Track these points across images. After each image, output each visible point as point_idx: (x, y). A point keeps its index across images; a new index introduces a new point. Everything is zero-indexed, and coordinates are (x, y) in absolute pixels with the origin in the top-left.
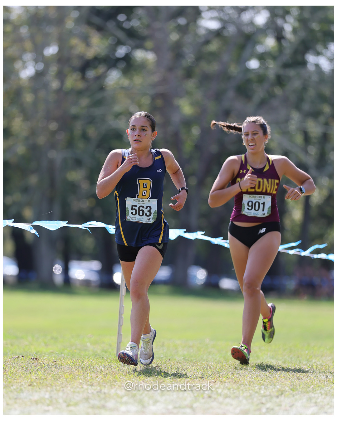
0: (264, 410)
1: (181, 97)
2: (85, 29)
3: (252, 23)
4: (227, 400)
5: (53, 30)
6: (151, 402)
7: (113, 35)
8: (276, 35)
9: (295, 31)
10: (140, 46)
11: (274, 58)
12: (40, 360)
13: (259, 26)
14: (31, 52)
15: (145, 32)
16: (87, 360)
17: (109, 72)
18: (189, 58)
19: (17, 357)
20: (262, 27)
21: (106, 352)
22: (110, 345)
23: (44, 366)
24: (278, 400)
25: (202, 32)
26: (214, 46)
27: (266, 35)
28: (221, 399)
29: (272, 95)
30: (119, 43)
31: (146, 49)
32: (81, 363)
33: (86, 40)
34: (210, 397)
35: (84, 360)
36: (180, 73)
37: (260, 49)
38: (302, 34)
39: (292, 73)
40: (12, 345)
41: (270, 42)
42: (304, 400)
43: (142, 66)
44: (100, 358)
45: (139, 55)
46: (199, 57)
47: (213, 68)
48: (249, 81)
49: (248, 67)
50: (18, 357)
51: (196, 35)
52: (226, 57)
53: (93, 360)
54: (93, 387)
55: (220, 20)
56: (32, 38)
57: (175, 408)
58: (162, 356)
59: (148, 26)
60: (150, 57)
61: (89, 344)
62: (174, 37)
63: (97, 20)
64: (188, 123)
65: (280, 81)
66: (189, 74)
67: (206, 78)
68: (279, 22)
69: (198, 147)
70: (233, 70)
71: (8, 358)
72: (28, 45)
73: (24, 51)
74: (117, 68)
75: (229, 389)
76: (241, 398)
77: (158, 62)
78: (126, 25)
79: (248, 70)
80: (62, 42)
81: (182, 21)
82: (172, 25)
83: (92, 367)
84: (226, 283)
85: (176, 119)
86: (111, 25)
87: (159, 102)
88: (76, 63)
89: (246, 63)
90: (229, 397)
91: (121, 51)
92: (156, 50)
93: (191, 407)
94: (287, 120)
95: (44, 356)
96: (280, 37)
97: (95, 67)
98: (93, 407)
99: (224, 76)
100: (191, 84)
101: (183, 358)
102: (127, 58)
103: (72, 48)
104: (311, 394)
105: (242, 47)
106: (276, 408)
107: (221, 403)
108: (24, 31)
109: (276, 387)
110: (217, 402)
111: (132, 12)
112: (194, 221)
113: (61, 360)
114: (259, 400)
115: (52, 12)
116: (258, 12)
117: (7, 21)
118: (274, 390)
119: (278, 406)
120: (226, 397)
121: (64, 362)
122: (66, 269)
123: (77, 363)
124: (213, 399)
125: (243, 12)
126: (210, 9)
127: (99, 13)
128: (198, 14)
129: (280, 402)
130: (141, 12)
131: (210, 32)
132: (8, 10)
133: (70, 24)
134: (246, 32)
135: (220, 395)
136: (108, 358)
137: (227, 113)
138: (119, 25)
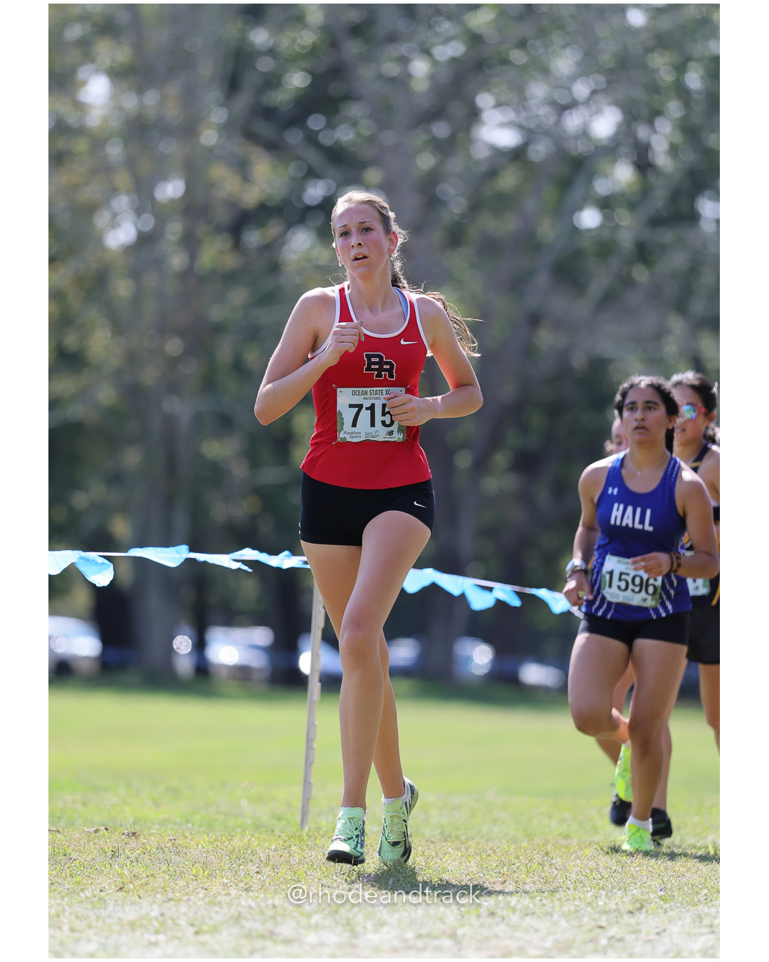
0: (604, 942)
2: (239, 146)
3: (585, 133)
4: (528, 919)
5: (171, 148)
6: (370, 925)
7: (300, 158)
8: (636, 159)
9: (673, 150)
10: (354, 180)
11: (632, 206)
12: (142, 837)
13: (599, 140)
14: (128, 193)
15: (367, 153)
16: (238, 837)
17: (290, 232)
18: (456, 204)
19: (94, 829)
20: (604, 143)
21: (279, 819)
22: (289, 805)
23: (149, 849)
24: (633, 921)
25: (481, 153)
26: (508, 180)
27: (614, 161)
28: (515, 919)
29: (627, 282)
30: (312, 174)
32: (227, 843)
33: (242, 168)
34: (492, 914)
35: (233, 836)
36: (437, 236)
37: (602, 187)
38: (689, 157)
39: (667, 235)
40: (85, 804)
41: (623, 174)
42: (688, 920)
44: (267, 831)
46: (476, 206)
47: (504, 226)
48: (578, 254)
49: (576, 225)
50: (97, 831)
51: (469, 157)
52: (530, 205)
53: (252, 835)
54: (251, 894)
55: (520, 127)
56: (130, 164)
57: (420, 936)
59: (372, 139)
61: (244, 803)
62: (426, 161)
63: (265, 129)
65: (643, 253)
66: (455, 238)
67: (490, 248)
68: (642, 132)
70: (547, 230)
71: (76, 832)
72: (123, 179)
73: (114, 191)
74: (307, 225)
76: (555, 917)
78: (327, 139)
79: (576, 231)
80: (193, 171)
81: (441, 130)
82: (419, 138)
83: (249, 851)
84: (534, 674)
86: (294, 137)
88: (223, 216)
89: (575, 216)
90: (534, 913)
91: (315, 192)
92: (388, 188)
93: (453, 936)
94: (660, 334)
95: (150, 828)
96: (643, 165)
97: (261, 224)
98: (249, 936)
100: (459, 261)
101: (438, 831)
102: (328, 206)
103: (211, 185)
104: (702, 909)
105: (565, 184)
106: (630, 938)
107: (514, 927)
108: (115, 151)
109: (629, 893)
110: (508, 925)
111: (336, 111)
112: (466, 543)
113: (186, 837)
114: (594, 920)
115: (173, 113)
116: (599, 112)
117: (80, 131)
118: (625, 899)
119: (633, 932)
120: (526, 915)
121: (191, 840)
122: (200, 645)
123: (219, 844)
124: (500, 919)
125: (568, 111)
126: (499, 105)
127: (268, 113)
128: (474, 115)
129: (638, 924)
130: (355, 110)
131: (498, 152)
132: (80, 107)
133: (209, 137)
134: (574, 153)
135: (514, 910)
136: (282, 832)
137: (535, 320)
138: (312, 139)
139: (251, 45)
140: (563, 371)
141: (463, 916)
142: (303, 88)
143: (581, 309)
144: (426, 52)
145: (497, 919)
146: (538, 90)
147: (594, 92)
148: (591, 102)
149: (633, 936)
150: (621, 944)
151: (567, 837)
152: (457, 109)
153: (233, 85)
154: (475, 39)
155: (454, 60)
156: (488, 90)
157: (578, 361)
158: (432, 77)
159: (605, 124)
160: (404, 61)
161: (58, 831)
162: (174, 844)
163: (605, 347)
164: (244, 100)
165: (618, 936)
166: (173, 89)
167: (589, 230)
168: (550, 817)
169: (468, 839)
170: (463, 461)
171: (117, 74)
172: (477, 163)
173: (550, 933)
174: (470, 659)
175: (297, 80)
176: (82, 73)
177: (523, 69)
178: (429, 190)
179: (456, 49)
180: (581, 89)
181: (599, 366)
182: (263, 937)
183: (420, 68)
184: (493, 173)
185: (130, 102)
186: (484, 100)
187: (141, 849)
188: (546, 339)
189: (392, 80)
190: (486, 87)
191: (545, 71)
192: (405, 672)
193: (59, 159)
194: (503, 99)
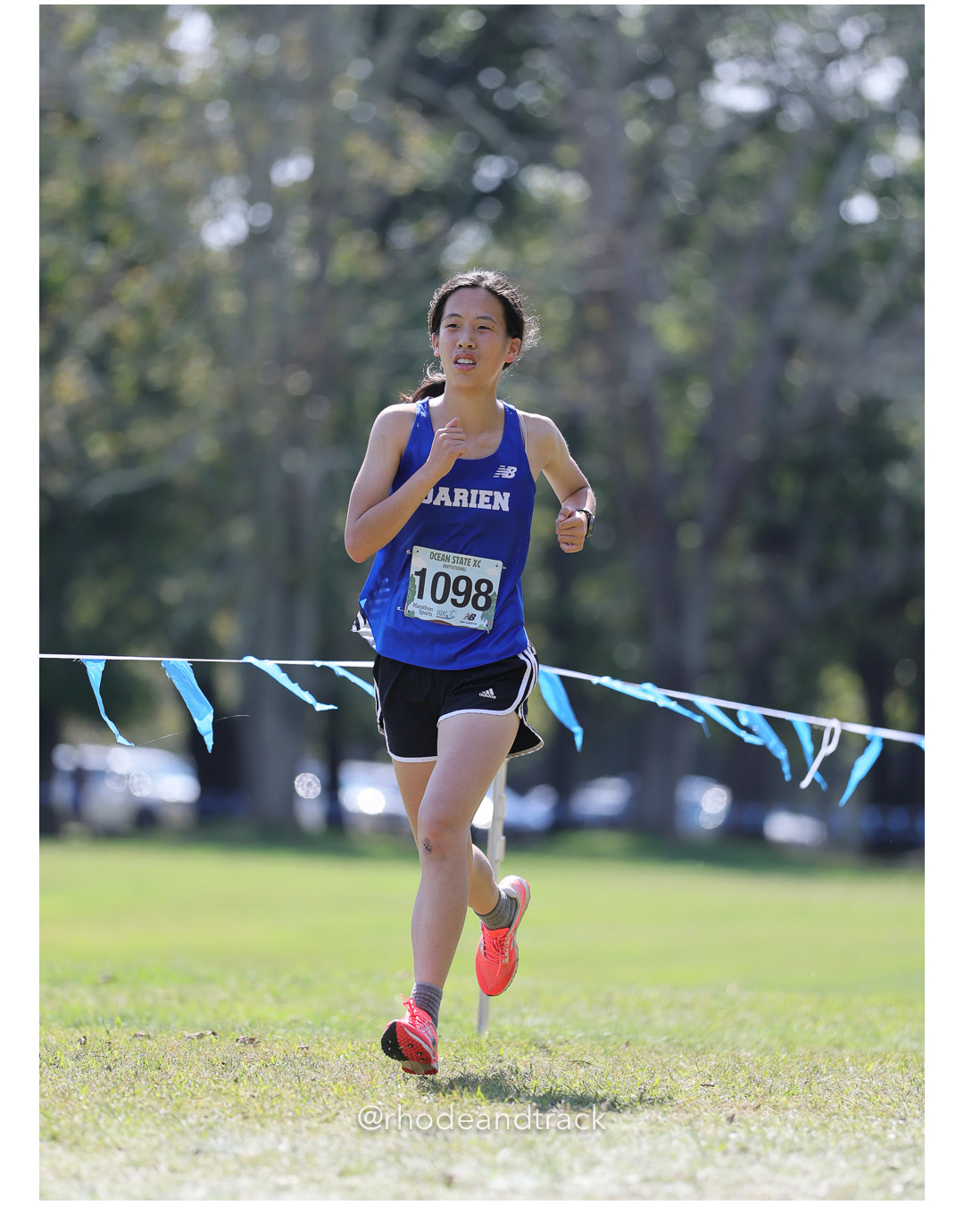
0: (898, 1188)
1: (658, 300)
2: (386, 110)
3: (856, 94)
5: (299, 115)
7: (469, 128)
10: (542, 158)
12: (262, 1044)
13: (876, 103)
14: (236, 174)
15: (560, 120)
17: (453, 230)
18: (682, 191)
19: (197, 1034)
20: (884, 107)
21: (448, 1021)
22: (459, 1003)
23: (273, 1060)
25: (716, 121)
26: (752, 157)
27: (896, 132)
30: (485, 149)
31: (559, 167)
33: (391, 141)
34: (744, 1150)
36: (653, 233)
37: (879, 167)
40: (182, 1000)
41: (907, 149)
43: (547, 216)
45: (540, 182)
46: (707, 193)
47: (746, 219)
48: (847, 258)
49: (846, 220)
50: (201, 1036)
51: (700, 128)
52: (783, 190)
55: (768, 84)
56: (239, 133)
57: (646, 1180)
58: (606, 1034)
59: (566, 103)
60: (572, 188)
61: (399, 1000)
62: (638, 131)
63: (422, 86)
64: (676, 374)
66: (679, 235)
67: (727, 248)
69: (705, 441)
70: (805, 223)
71: (173, 1038)
72: (228, 153)
73: (217, 171)
74: (478, 220)
76: (830, 1155)
77: (594, 204)
78: (503, 101)
79: (845, 227)
80: (324, 146)
81: (660, 88)
82: (630, 99)
84: (785, 827)
85: (642, 361)
86: (460, 99)
87: (597, 315)
88: (364, 205)
89: (842, 206)
90: (800, 1150)
91: (490, 172)
92: (589, 170)
93: (691, 1179)
95: (273, 1033)
97: (416, 217)
98: (413, 1178)
99: (779, 241)
100: (685, 265)
101: (665, 1038)
102: (507, 193)
103: (348, 162)
105: (829, 163)
107: (774, 1169)
108: (217, 116)
110: (765, 1164)
111: (520, 62)
112: (695, 649)
113: (322, 1045)
114: (883, 1159)
115: (297, 64)
116: (875, 64)
117: (172, 90)
120: (790, 1151)
121: (330, 1049)
122: (332, 787)
123: (368, 1053)
124: (754, 1157)
125: (832, 64)
126: (740, 55)
127: (427, 66)
128: (705, 68)
130: (542, 62)
131: (737, 119)
132: (170, 56)
133: (345, 96)
134: (840, 119)
136: (453, 1039)
137: (787, 347)
138: (485, 101)
140: (826, 417)
141: (703, 1153)
142: (474, 32)
143: (852, 332)
145: (750, 1157)
146: (791, 36)
147: (869, 38)
148: (865, 51)
150: (920, 1192)
151: (839, 1046)
152: (683, 60)
153: (377, 28)
156: (725, 35)
157: (847, 402)
158: (649, 16)
159: (882, 83)
161: (149, 1037)
162: (306, 1054)
163: (883, 384)
164: (392, 47)
165: (916, 1181)
166: (297, 33)
167: (862, 226)
168: (815, 1020)
170: (690, 539)
171: (220, 16)
172: (710, 133)
173: (822, 1177)
174: (697, 807)
175: (465, 22)
178: (645, 170)
180: (851, 34)
181: (873, 408)
182: (431, 1180)
184: (731, 148)
185: (239, 51)
186: (719, 47)
187: (262, 1061)
188: (800, 373)
189: (593, 20)
190: (721, 29)
192: (610, 823)
193: (143, 126)
194: (743, 46)
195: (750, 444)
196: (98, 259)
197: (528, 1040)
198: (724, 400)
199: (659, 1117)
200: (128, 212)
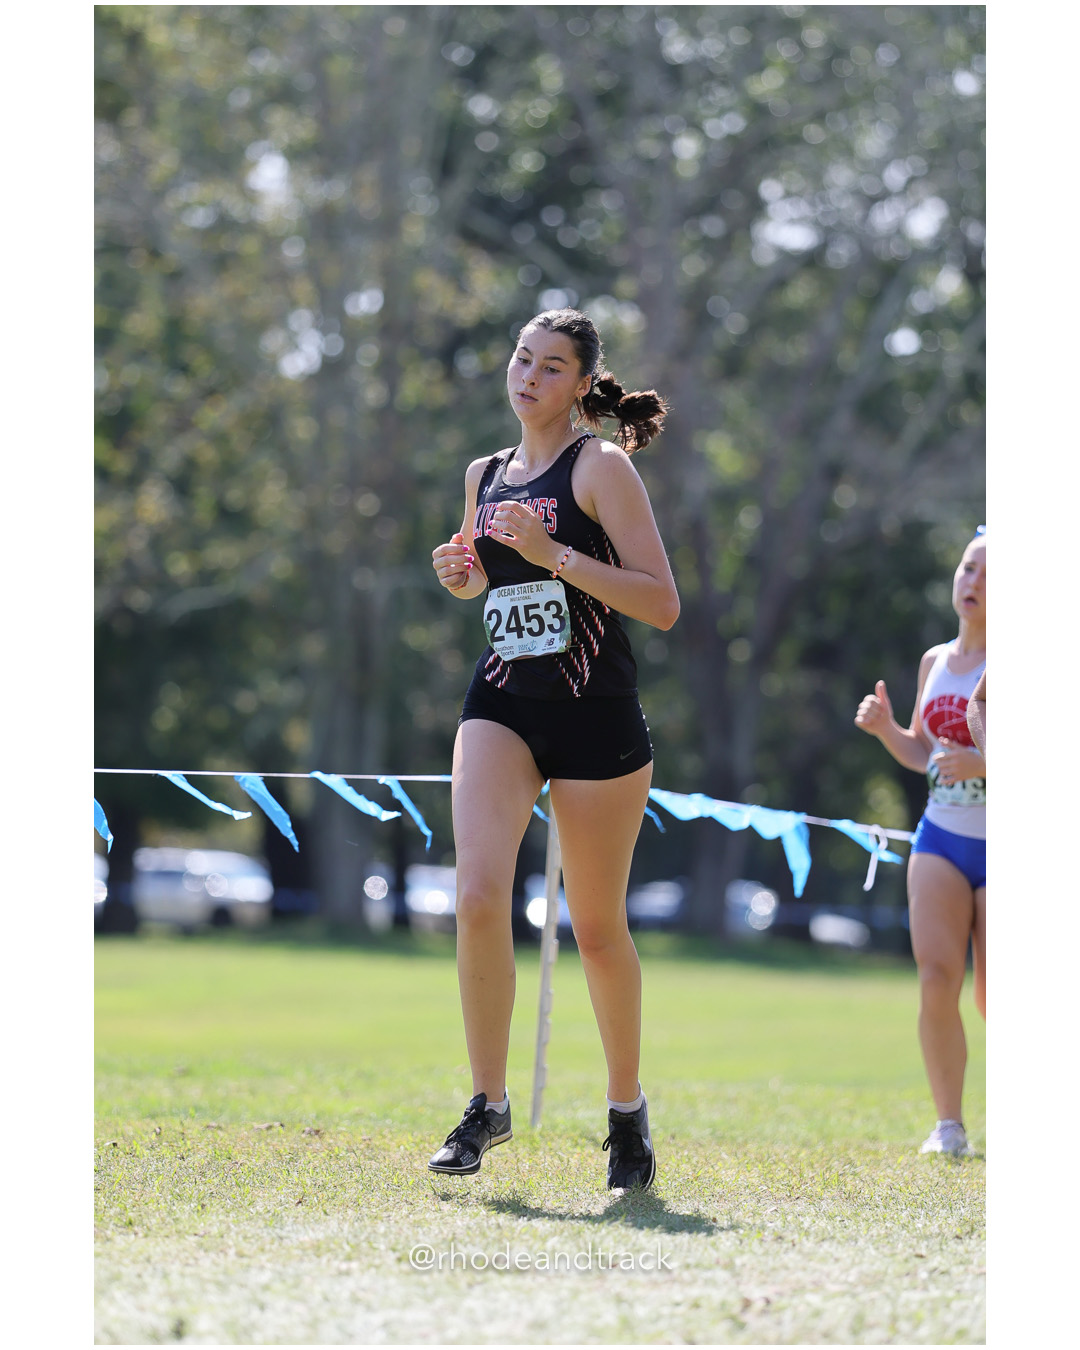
0: (924, 1275)
1: (711, 429)
2: (453, 247)
3: (899, 231)
4: (826, 1245)
5: (368, 250)
7: (532, 263)
8: (964, 266)
10: (602, 290)
11: (960, 325)
12: (327, 1136)
13: (918, 242)
14: (310, 306)
15: (618, 256)
18: (734, 323)
19: (266, 1125)
20: (925, 245)
23: (337, 1151)
24: (961, 1248)
25: (765, 258)
26: (800, 293)
27: (938, 269)
28: (808, 1245)
29: (952, 426)
30: (547, 282)
31: (619, 298)
33: (457, 276)
36: (708, 364)
37: (920, 302)
40: (253, 1092)
41: (948, 285)
45: (600, 316)
46: (758, 325)
47: (796, 351)
48: (889, 388)
49: (888, 351)
50: (270, 1128)
51: (749, 260)
52: (829, 324)
55: (816, 224)
56: (312, 269)
57: (688, 1266)
59: (624, 241)
60: (629, 319)
61: (458, 1093)
62: (693, 267)
63: (486, 225)
64: (728, 498)
65: (974, 388)
66: (732, 365)
67: (777, 378)
68: (974, 231)
69: (754, 561)
70: (848, 358)
71: (243, 1129)
72: (303, 288)
73: (294, 304)
75: (831, 1218)
76: (861, 1242)
77: (649, 335)
78: (568, 239)
79: (887, 358)
80: (393, 281)
81: (713, 226)
82: (685, 237)
84: (831, 928)
85: (696, 485)
86: (524, 236)
88: (431, 337)
89: (886, 340)
90: (833, 1238)
92: (644, 301)
93: (729, 1266)
95: (337, 1125)
96: (975, 273)
97: (481, 347)
99: (825, 372)
100: (733, 397)
101: (708, 1131)
103: (417, 297)
105: (874, 300)
106: (956, 1270)
107: (808, 1256)
108: (293, 252)
109: (956, 1212)
110: (800, 1252)
111: (580, 202)
112: (744, 759)
113: (384, 1137)
114: (910, 1247)
115: (368, 203)
116: (917, 204)
117: (250, 227)
118: (950, 1221)
119: (961, 1263)
120: (823, 1240)
121: (391, 1140)
122: (399, 888)
123: (427, 1145)
124: (790, 1244)
125: (877, 204)
126: (788, 195)
127: (491, 204)
128: (757, 208)
129: (967, 1252)
130: (604, 201)
131: (786, 256)
132: (251, 196)
133: (416, 232)
134: (884, 257)
135: (807, 1233)
137: (833, 473)
138: (548, 239)
139: (470, 117)
140: (869, 539)
141: (741, 1241)
142: (536, 173)
143: (894, 459)
144: (695, 126)
145: (785, 1246)
146: (840, 176)
147: (911, 180)
148: (908, 193)
149: (962, 1268)
150: (946, 1278)
151: (874, 1139)
152: (735, 201)
153: (445, 168)
154: (758, 111)
155: (731, 138)
156: (776, 177)
157: (890, 525)
158: (703, 159)
159: (925, 222)
160: (667, 138)
161: (220, 1128)
162: (368, 1146)
163: (925, 507)
164: (461, 187)
165: (942, 1268)
166: (369, 174)
167: (904, 357)
168: (852, 1113)
169: (746, 1142)
170: (741, 652)
171: (295, 155)
172: (759, 269)
173: (853, 1264)
174: (747, 908)
175: (527, 162)
176: (251, 152)
177: (821, 149)
178: (698, 305)
179: (731, 124)
180: (895, 176)
181: (916, 531)
183: (687, 147)
184: (780, 283)
185: (314, 191)
186: (770, 189)
187: (327, 1152)
188: (846, 497)
189: (650, 163)
190: (772, 171)
191: (848, 151)
192: (662, 925)
193: (222, 263)
194: (794, 189)
195: (796, 565)
196: (180, 388)
197: (578, 1132)
198: (772, 524)
199: (701, 1207)
200: (206, 342)
